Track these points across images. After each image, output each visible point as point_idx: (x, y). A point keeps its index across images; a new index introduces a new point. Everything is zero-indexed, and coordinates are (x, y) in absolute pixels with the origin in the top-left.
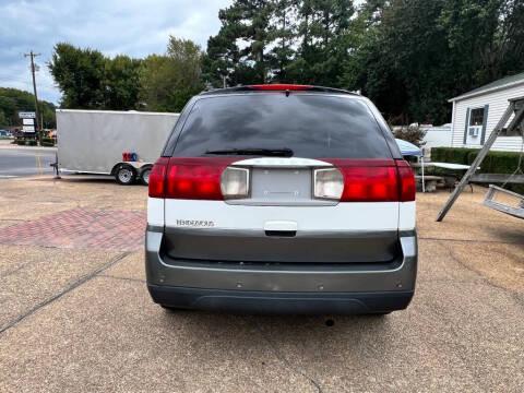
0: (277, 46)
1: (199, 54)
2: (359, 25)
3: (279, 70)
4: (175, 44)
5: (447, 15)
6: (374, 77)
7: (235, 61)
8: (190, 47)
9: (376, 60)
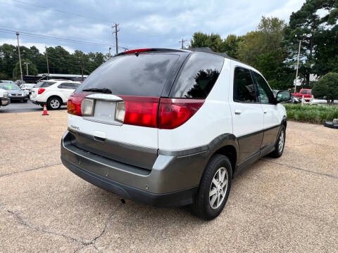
1: (283, 26)
4: (265, 22)
7: (313, 27)
8: (275, 22)
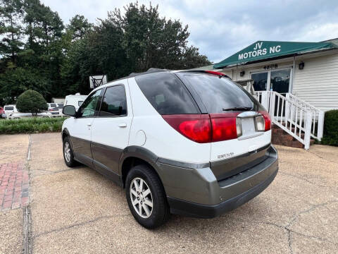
0: (6, 37)
2: (68, 37)
3: (11, 55)
5: (126, 43)
6: (84, 68)
9: (84, 59)
